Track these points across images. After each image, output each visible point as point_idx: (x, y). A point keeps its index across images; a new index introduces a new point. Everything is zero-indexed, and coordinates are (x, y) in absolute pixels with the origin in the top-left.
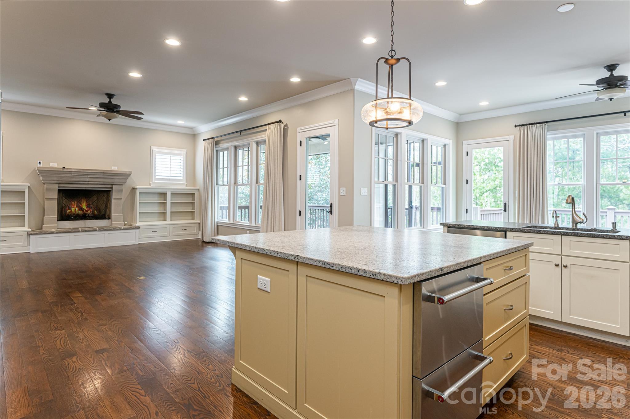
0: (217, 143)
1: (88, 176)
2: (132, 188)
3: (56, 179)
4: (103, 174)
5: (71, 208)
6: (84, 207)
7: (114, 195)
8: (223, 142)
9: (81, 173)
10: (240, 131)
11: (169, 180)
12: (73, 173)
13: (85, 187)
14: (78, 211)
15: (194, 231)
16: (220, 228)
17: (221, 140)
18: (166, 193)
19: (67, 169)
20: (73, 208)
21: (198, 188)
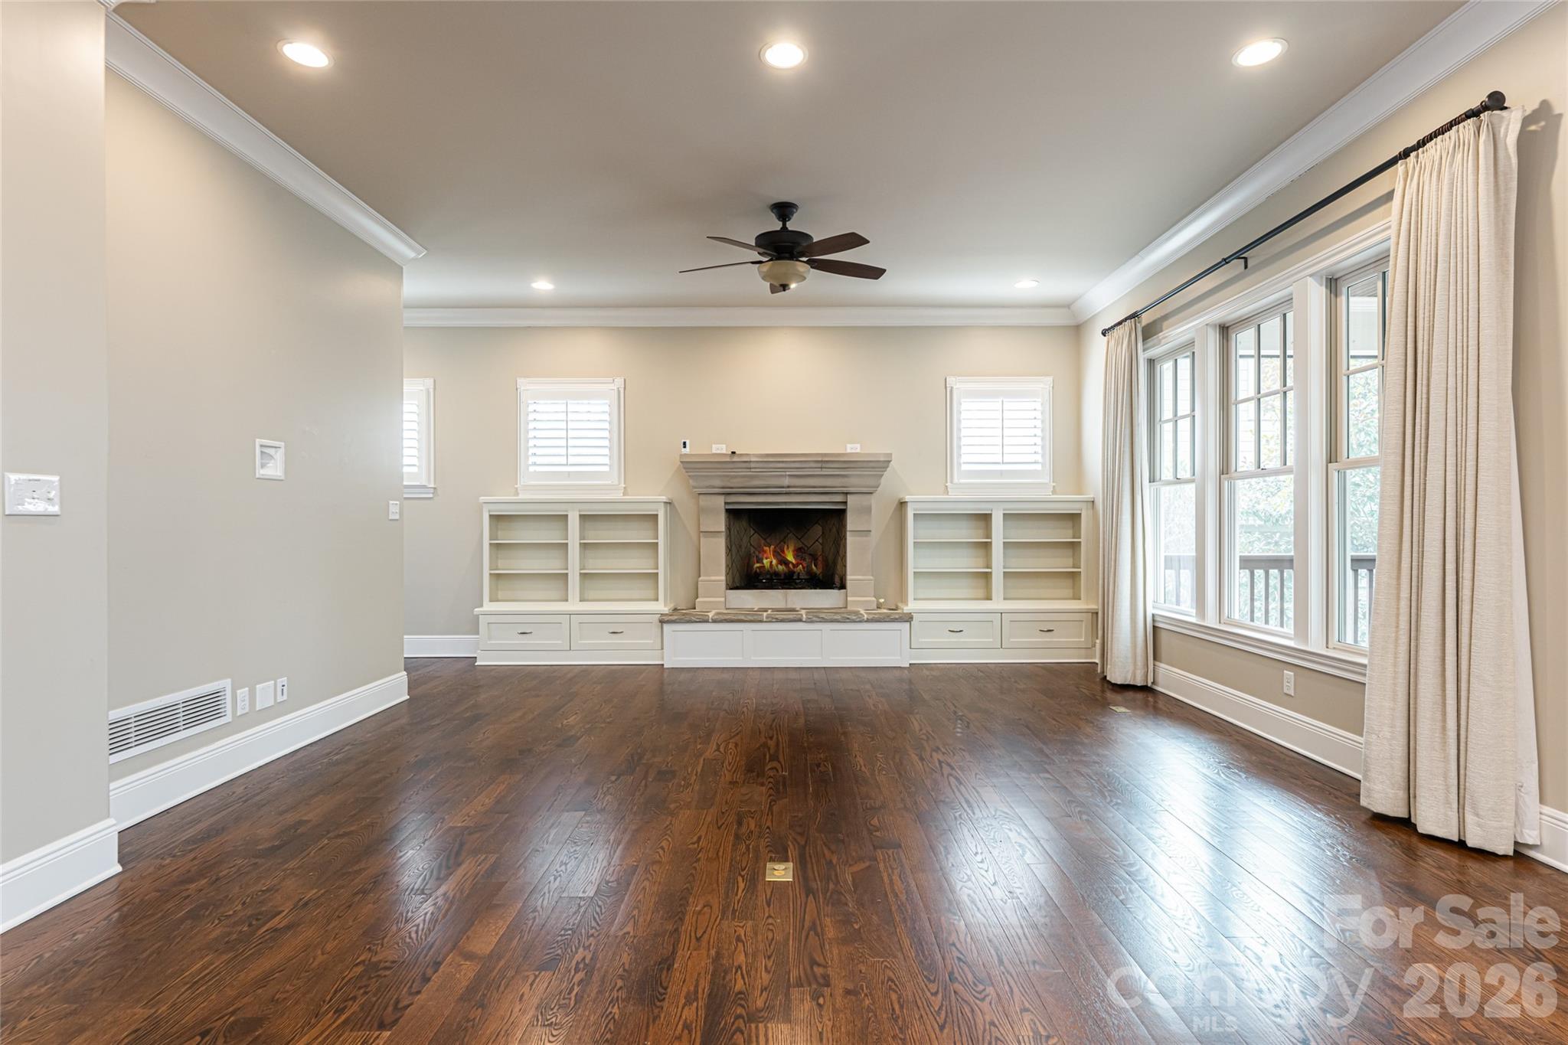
0: (1149, 333)
1: (788, 473)
2: (896, 502)
3: (718, 482)
4: (819, 465)
5: (762, 559)
6: (790, 557)
7: (852, 523)
8: (1171, 320)
9: (772, 465)
10: (1240, 255)
11: (1001, 473)
12: (753, 465)
13: (785, 503)
14: (777, 566)
15: (1081, 638)
16: (1164, 637)
17: (1165, 317)
18: (991, 515)
19: (741, 455)
20: (767, 558)
21: (1089, 496)
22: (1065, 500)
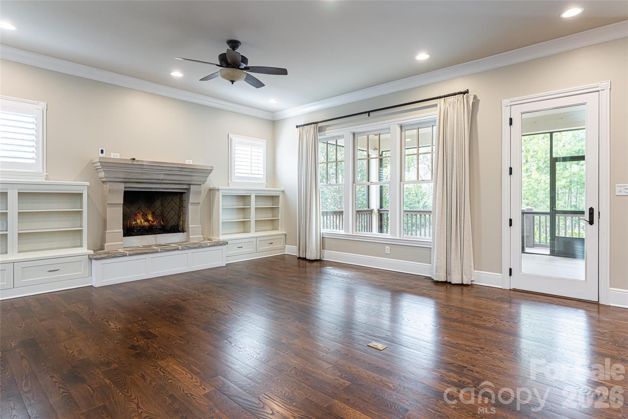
0: (321, 130)
1: (163, 173)
2: (208, 189)
3: (122, 175)
4: (180, 169)
5: (136, 220)
6: (150, 218)
7: (192, 199)
8: (330, 128)
9: (155, 168)
10: (369, 112)
11: (250, 178)
12: (144, 167)
13: (156, 188)
14: (144, 223)
15: (281, 244)
16: (326, 240)
17: (328, 126)
18: (250, 196)
19: (138, 161)
20: (139, 219)
21: (282, 189)
22: (271, 190)
